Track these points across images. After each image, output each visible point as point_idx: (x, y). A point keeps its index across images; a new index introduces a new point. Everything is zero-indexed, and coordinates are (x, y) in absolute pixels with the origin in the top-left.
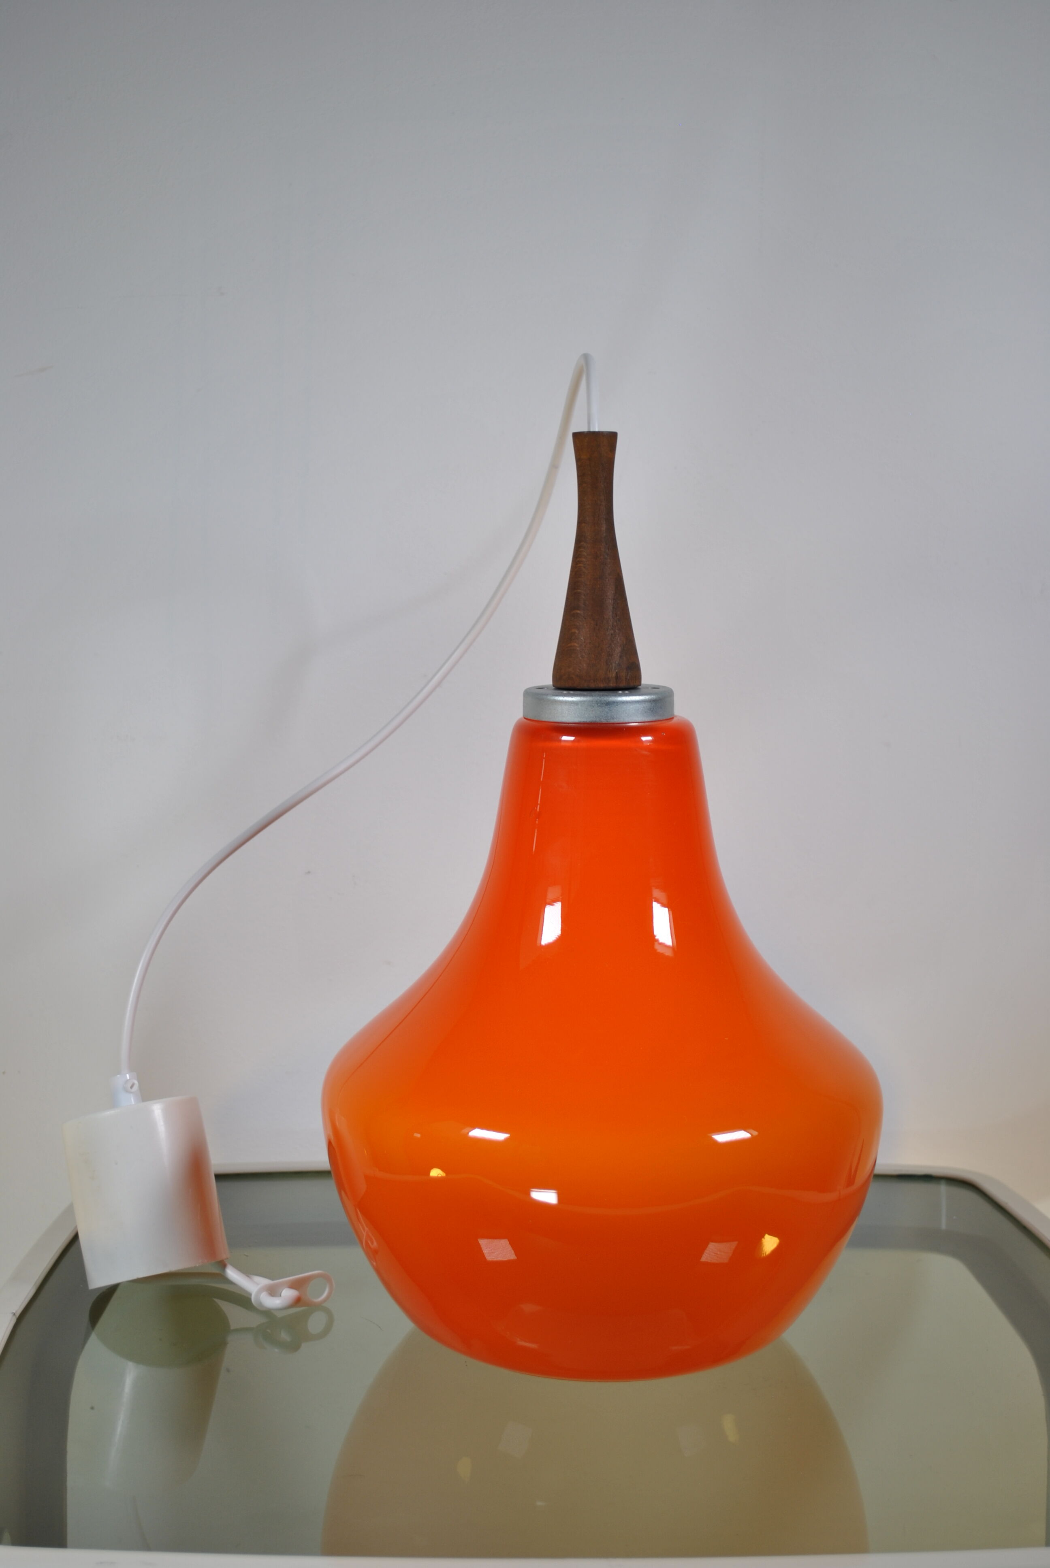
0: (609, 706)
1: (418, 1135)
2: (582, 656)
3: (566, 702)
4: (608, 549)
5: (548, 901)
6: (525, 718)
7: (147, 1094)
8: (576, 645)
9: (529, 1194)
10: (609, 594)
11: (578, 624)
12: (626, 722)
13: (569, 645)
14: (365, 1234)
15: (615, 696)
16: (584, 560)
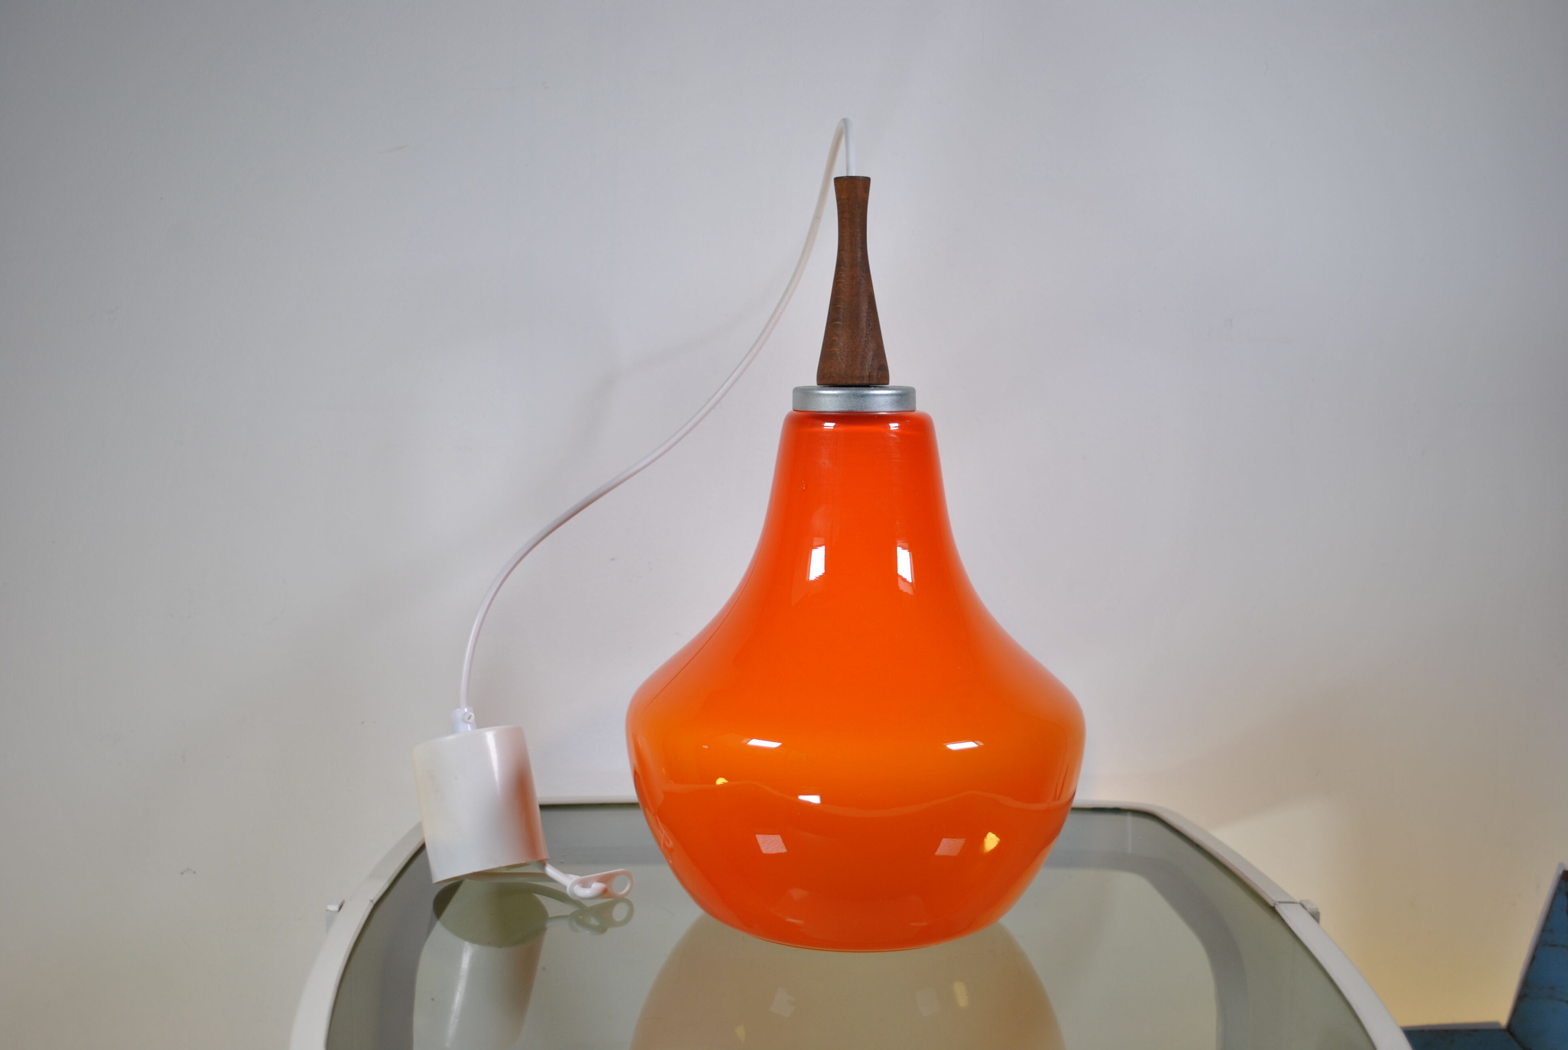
0: (863, 398)
1: (706, 747)
2: (842, 359)
3: (828, 395)
4: (863, 272)
5: (815, 544)
6: (794, 410)
7: (481, 723)
8: (837, 349)
9: (797, 797)
10: (863, 308)
11: (838, 333)
12: (878, 411)
13: (831, 350)
14: (663, 836)
15: (869, 390)
16: (843, 281)
